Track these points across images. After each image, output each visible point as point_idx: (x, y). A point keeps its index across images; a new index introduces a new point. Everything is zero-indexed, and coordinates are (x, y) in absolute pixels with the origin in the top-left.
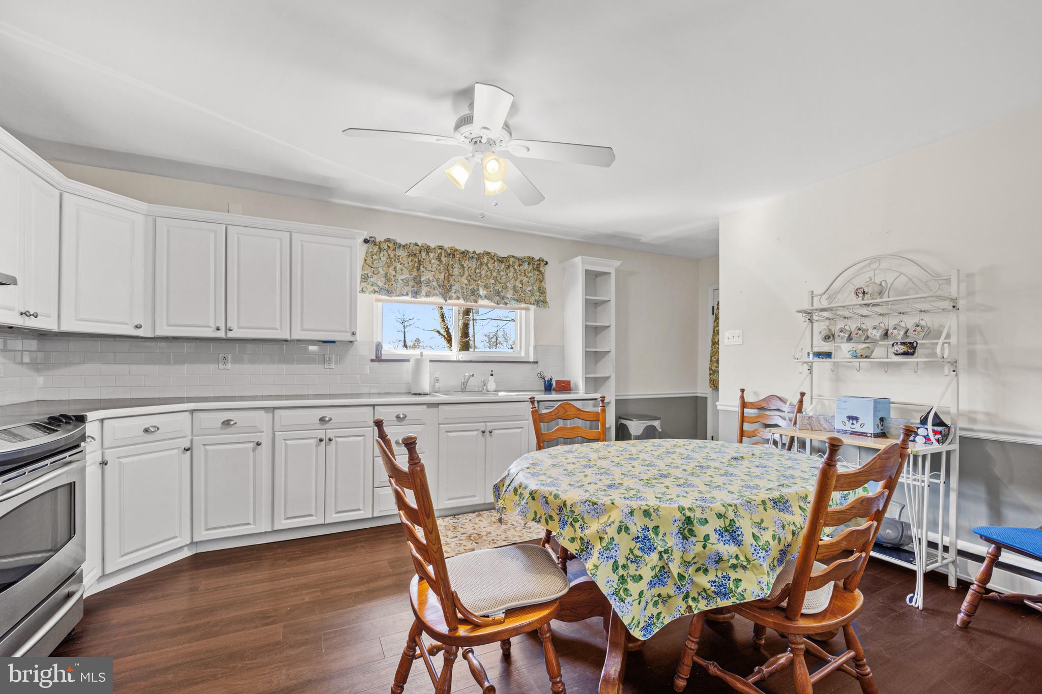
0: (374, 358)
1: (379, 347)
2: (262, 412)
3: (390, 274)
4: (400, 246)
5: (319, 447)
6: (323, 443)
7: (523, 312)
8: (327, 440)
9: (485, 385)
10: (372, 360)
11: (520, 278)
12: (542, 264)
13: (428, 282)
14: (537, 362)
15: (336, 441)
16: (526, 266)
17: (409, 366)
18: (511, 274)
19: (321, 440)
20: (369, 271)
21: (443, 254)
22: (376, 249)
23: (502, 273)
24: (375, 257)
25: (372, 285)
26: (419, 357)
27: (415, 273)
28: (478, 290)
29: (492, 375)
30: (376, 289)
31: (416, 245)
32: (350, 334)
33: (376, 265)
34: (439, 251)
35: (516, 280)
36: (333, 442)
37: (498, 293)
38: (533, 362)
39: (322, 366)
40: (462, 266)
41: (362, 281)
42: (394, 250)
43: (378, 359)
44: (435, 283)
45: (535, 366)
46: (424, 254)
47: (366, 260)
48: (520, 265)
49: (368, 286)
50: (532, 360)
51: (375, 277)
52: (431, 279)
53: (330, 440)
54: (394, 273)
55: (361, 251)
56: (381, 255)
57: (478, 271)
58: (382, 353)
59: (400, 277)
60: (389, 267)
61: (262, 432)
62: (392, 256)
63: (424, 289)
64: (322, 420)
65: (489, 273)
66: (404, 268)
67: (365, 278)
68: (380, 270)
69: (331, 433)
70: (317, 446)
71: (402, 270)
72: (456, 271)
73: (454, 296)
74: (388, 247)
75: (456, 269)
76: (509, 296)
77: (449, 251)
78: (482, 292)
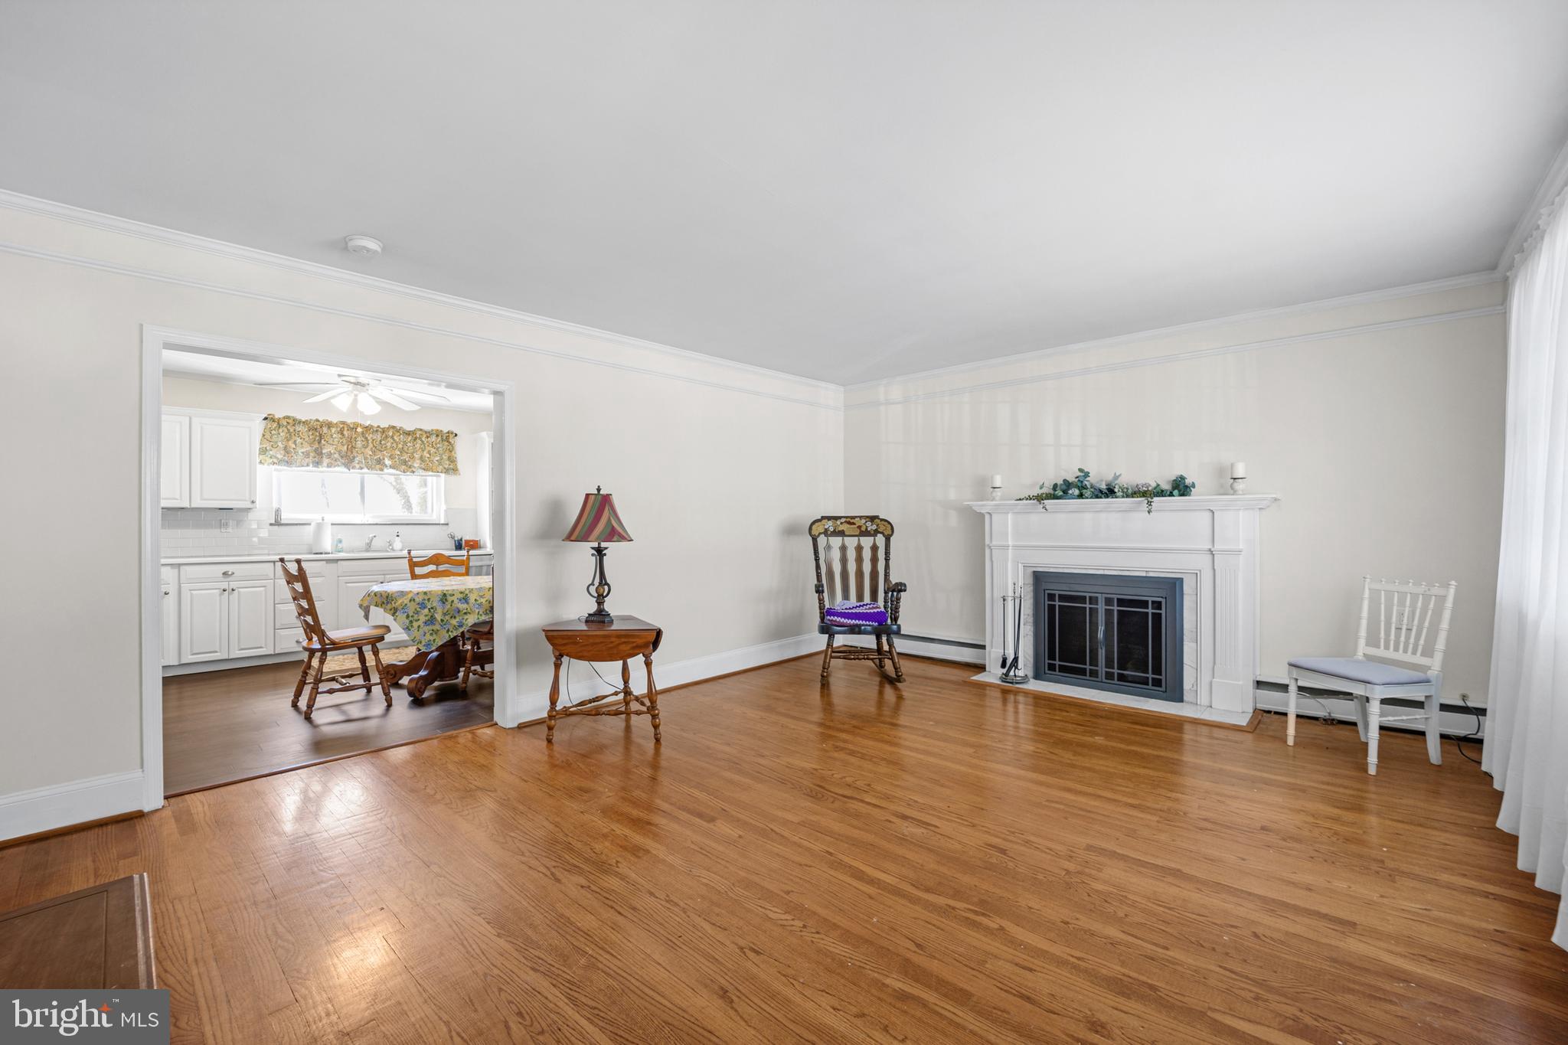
0: (273, 522)
1: (278, 512)
2: (169, 568)
3: (290, 447)
4: (300, 422)
5: (223, 597)
6: (227, 592)
7: (435, 478)
8: (231, 590)
9: (390, 545)
10: (271, 524)
11: (428, 449)
12: (451, 436)
13: (330, 455)
14: (447, 524)
15: (239, 592)
16: (433, 438)
17: (311, 529)
18: (418, 446)
19: (224, 590)
20: (267, 445)
21: (346, 429)
22: (275, 425)
23: (409, 444)
24: (273, 432)
25: (271, 457)
26: (321, 521)
27: (316, 445)
28: (384, 459)
29: (398, 536)
30: (275, 461)
31: (317, 420)
32: (249, 503)
33: (275, 438)
34: (341, 426)
35: (423, 451)
36: (236, 592)
37: (405, 462)
38: (443, 524)
39: (219, 530)
40: (366, 438)
41: (260, 454)
42: (294, 425)
43: (277, 523)
44: (336, 456)
45: (445, 527)
46: (325, 429)
47: (264, 435)
48: (428, 437)
49: (267, 459)
50: (442, 522)
51: (274, 450)
52: (332, 451)
53: (233, 590)
54: (294, 446)
55: (258, 426)
56: (281, 430)
57: (383, 442)
58: (282, 517)
59: (300, 451)
60: (288, 440)
61: (169, 584)
62: (291, 430)
63: (326, 461)
64: (225, 574)
65: (394, 445)
66: (304, 442)
67: (263, 451)
68: (280, 444)
69: (233, 585)
70: (221, 595)
71: (302, 444)
72: (359, 444)
73: (358, 466)
74: (287, 423)
75: (359, 442)
76: (415, 465)
77: (352, 426)
78: (388, 462)
